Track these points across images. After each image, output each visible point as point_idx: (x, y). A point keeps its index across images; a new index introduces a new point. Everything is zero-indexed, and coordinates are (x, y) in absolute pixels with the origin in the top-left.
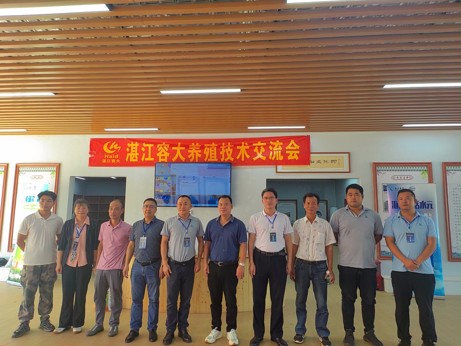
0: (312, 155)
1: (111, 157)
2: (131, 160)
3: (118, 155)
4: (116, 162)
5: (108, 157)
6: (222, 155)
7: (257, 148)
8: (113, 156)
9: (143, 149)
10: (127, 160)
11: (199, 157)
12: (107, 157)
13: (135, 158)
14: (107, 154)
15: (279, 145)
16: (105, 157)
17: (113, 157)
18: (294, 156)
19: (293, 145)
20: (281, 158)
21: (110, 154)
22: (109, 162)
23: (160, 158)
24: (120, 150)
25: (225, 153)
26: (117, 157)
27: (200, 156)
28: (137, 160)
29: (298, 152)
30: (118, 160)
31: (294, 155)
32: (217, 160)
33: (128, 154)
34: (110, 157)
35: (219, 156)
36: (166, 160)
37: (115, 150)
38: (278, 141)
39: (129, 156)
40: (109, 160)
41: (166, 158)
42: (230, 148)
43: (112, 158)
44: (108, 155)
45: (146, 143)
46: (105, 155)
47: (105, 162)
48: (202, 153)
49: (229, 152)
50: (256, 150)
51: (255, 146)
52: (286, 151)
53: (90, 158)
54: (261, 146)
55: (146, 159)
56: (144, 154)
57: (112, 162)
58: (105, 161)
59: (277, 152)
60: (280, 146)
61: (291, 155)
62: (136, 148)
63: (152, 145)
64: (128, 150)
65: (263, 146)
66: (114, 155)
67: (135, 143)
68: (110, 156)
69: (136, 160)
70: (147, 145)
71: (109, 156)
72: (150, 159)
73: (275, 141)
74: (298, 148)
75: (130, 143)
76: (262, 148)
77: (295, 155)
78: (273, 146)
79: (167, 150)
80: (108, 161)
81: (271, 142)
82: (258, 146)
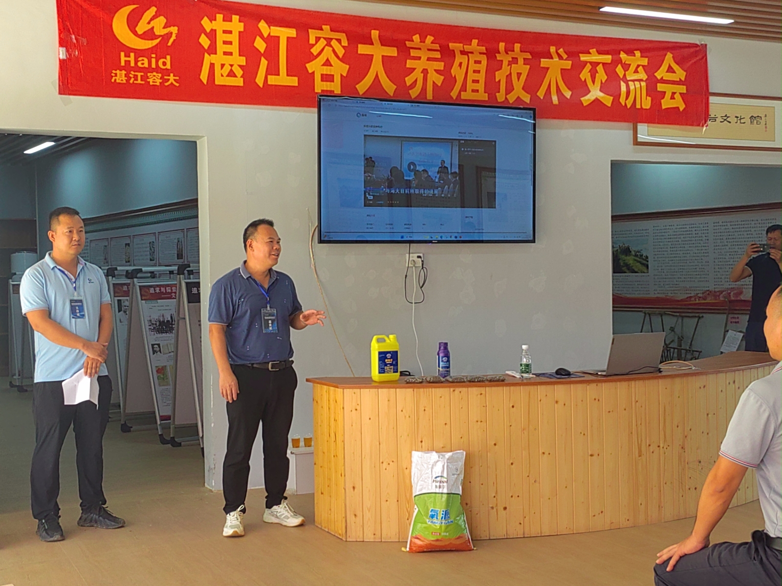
0: (712, 99)
1: (146, 65)
2: (219, 81)
3: (168, 57)
4: (166, 84)
5: (132, 64)
6: (499, 81)
7: (589, 67)
8: (153, 61)
9: (260, 45)
10: (204, 77)
11: (437, 85)
12: (128, 63)
13: (231, 74)
14: (128, 50)
15: (638, 66)
16: (123, 64)
17: (154, 66)
18: (674, 99)
19: (670, 70)
20: (647, 104)
21: (139, 53)
22: (139, 81)
23: (318, 78)
24: (174, 40)
25: (509, 76)
26: (168, 66)
27: (439, 80)
28: (242, 79)
29: (683, 89)
30: (172, 75)
31: (675, 96)
32: (485, 97)
33: (208, 59)
34: (139, 64)
35: (491, 86)
36: (336, 87)
37: (156, 37)
38: (638, 54)
39: (212, 66)
40: (139, 74)
41: (337, 79)
42: (524, 64)
43: (149, 69)
44: (132, 55)
45: (271, 22)
46: (122, 54)
47: (124, 82)
48: (446, 73)
49: (519, 75)
50: (585, 75)
51: (586, 63)
52: (659, 85)
53: (62, 63)
54: (599, 63)
55: (272, 80)
56: (264, 63)
57: (151, 83)
58: (124, 79)
59: (637, 83)
60: (640, 69)
61: (668, 95)
62: (235, 38)
63: (292, 33)
64: (204, 41)
65: (604, 64)
66: (154, 56)
67: (231, 21)
68: (140, 59)
69: (239, 82)
70: (276, 31)
71: (136, 62)
72: (284, 79)
73: (630, 52)
74: (683, 79)
75: (212, 19)
76: (600, 68)
77: (677, 96)
78: (626, 67)
79: (341, 52)
80: (136, 77)
81: (623, 56)
82: (591, 63)
